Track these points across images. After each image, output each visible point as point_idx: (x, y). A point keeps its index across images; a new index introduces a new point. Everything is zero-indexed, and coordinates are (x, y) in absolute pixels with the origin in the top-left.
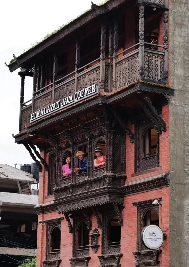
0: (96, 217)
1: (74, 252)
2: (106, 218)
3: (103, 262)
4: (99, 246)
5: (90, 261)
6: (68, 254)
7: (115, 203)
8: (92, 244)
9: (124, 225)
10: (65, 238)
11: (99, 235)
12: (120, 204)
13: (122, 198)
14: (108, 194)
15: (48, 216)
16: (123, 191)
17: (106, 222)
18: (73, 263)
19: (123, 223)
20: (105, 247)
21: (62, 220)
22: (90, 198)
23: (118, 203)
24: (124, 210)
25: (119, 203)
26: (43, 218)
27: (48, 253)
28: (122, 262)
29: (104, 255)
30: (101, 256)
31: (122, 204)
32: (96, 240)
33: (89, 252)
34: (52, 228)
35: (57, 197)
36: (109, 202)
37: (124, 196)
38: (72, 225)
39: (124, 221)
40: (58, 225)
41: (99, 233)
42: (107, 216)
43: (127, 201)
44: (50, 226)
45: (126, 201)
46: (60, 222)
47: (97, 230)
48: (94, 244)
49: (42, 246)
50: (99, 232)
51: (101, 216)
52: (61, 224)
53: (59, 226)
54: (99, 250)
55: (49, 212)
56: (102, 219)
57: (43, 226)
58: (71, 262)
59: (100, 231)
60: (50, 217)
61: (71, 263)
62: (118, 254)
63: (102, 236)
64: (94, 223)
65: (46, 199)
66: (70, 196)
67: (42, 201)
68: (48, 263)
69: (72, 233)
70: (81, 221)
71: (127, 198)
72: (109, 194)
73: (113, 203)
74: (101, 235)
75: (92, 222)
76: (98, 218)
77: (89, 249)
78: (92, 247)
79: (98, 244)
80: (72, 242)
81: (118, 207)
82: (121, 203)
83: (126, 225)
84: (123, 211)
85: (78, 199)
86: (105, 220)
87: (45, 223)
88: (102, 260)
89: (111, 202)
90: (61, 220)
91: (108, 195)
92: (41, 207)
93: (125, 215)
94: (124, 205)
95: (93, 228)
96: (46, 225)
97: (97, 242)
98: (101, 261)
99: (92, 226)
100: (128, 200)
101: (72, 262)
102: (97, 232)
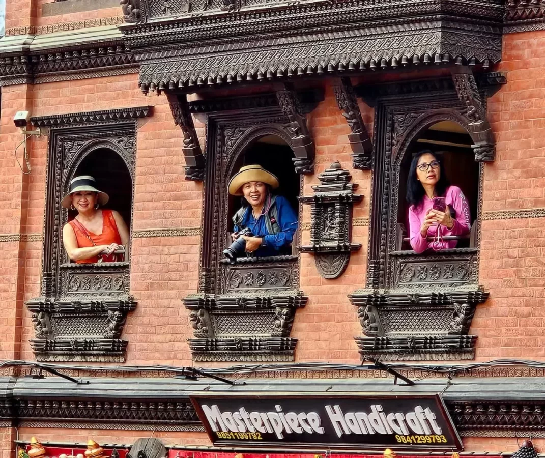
0: (352, 117)
1: (207, 270)
2: (393, 125)
3: (377, 319)
4: (357, 249)
5: (299, 315)
6: (174, 276)
7: (465, 62)
8: (317, 237)
9: (499, 162)
10: (160, 204)
11: (360, 200)
12: (486, 66)
13: (493, 40)
14: (437, 20)
15: (57, 95)
16: (503, 11)
17: (392, 145)
18: (206, 316)
19: (494, 154)
20: (383, 257)
21: (142, 116)
22: (332, 31)
23: (477, 61)
24: (500, 94)
25: (484, 62)
26: (31, 103)
27: (56, 264)
28: (486, 326)
29: (381, 292)
30: (370, 297)
31: (494, 66)
32: (341, 223)
33: (298, 273)
34: (76, 151)
35: (139, 16)
36: (441, 56)
37: (505, 30)
38: (203, 147)
39: (499, 145)
40: (114, 141)
41: (359, 189)
42: (399, 118)
43: (517, 57)
44: (68, 145)
45: (514, 53)
46: (132, 126)
47: (349, 178)
48: (332, 240)
49: (23, 229)
50: (355, 187)
51: (372, 115)
52: (132, 134)
53: (121, 145)
54: (353, 267)
55: (64, 78)
56: (376, 129)
57: (29, 140)
58: (193, 313)
59: (364, 184)
60: (73, 101)
61: (195, 318)
62: (465, 289)
63: (373, 204)
64: (327, 143)
65: (44, 14)
66: (220, 17)
67: (28, 25)
68: (62, 312)
69: (198, 181)
70: (248, 131)
71: (518, 41)
72: (441, 19)
73: (456, 60)
74: (368, 199)
75: (320, 137)
76: (359, 125)
77: (295, 260)
78: (318, 253)
79: (350, 240)
80: (197, 222)
81: (477, 80)
82: (490, 62)
83: (512, 163)
84: (498, 101)
85: (264, 32)
86: (388, 135)
87: (43, 125)
88: (374, 314)
89: (450, 58)
90: (135, 117)
91: (439, 24)
92: (26, 52)
93: (507, 117)
94: (501, 71)
95: (324, 167)
96: (46, 139)
97: (346, 231)
98: (367, 317)
99: (319, 157)
100: (526, 53)
101: (202, 315)
102: (345, 188)
